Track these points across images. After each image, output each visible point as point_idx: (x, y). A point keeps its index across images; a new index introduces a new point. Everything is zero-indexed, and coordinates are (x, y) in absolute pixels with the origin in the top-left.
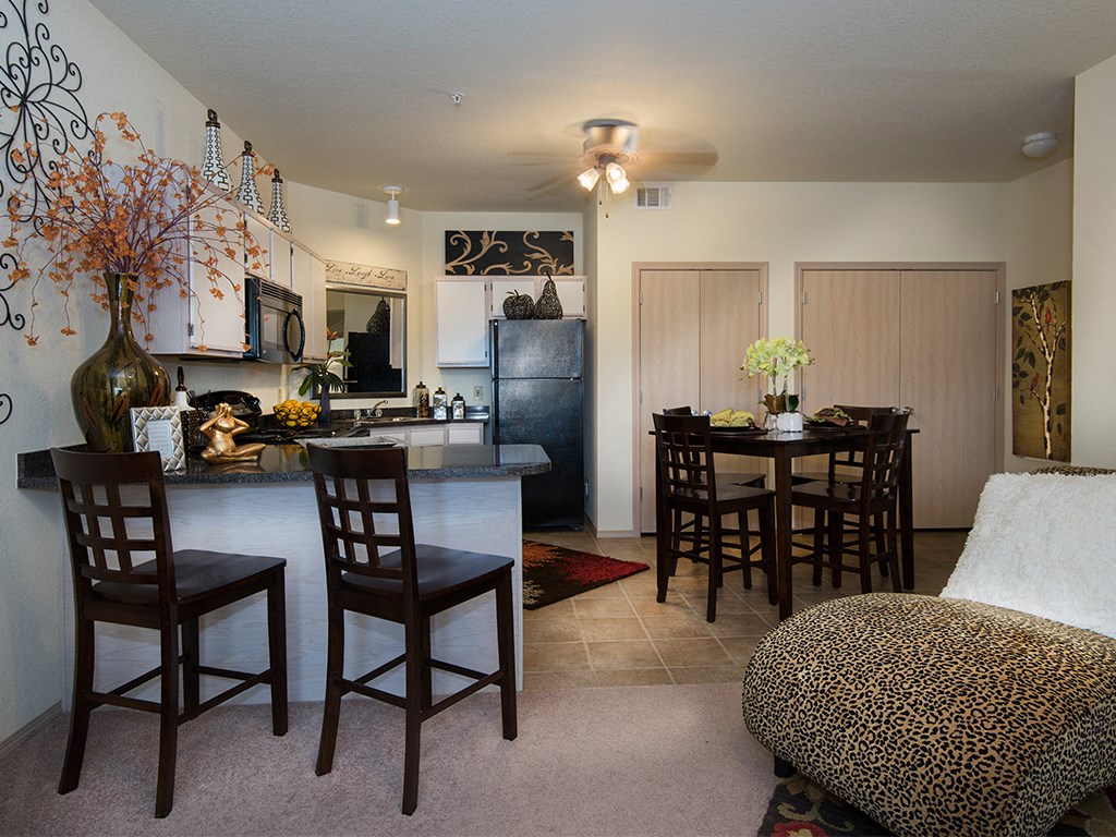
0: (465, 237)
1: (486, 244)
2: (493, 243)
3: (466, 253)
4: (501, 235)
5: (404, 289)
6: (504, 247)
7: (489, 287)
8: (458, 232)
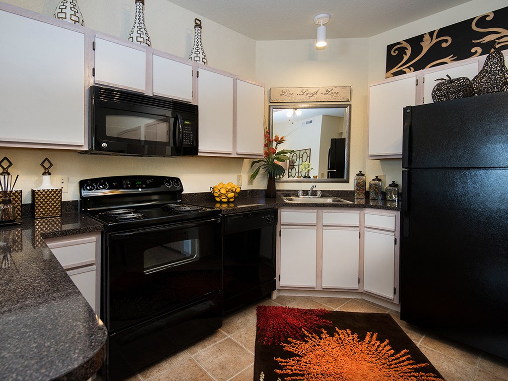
0: (406, 45)
1: (426, 45)
2: (434, 41)
3: (406, 58)
4: (443, 32)
5: (348, 101)
6: (446, 41)
7: (420, 81)
8: (399, 43)
